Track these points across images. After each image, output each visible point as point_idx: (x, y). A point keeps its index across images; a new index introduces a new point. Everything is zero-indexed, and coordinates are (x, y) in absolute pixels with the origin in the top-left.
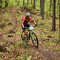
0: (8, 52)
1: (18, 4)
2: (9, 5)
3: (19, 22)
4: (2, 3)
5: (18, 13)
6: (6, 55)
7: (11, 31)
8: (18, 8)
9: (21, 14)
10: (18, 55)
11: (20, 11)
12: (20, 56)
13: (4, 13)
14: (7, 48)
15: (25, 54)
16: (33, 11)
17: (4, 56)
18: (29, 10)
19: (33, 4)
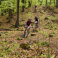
0: (32, 50)
1: (41, 4)
2: (32, 6)
3: (41, 21)
4: (25, 3)
5: (41, 13)
6: (30, 53)
7: (33, 30)
8: (41, 7)
9: (44, 14)
11: (42, 11)
12: (43, 54)
13: (27, 13)
14: (30, 46)
15: (48, 53)
16: (56, 10)
17: (28, 54)
18: (51, 9)
19: (55, 3)
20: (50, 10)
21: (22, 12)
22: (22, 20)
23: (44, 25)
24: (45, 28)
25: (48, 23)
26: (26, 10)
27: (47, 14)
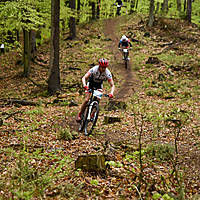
0: (117, 176)
3: (137, 69)
4: (79, 9)
5: (133, 41)
7: (111, 102)
8: (134, 22)
9: (143, 44)
10: (153, 188)
11: (139, 35)
13: (86, 42)
14: (112, 163)
18: (169, 28)
19: (183, 6)
20: (165, 30)
21: (70, 38)
22: (70, 69)
23: (145, 82)
24: (149, 95)
25: (161, 77)
26: (81, 33)
27: (155, 44)
